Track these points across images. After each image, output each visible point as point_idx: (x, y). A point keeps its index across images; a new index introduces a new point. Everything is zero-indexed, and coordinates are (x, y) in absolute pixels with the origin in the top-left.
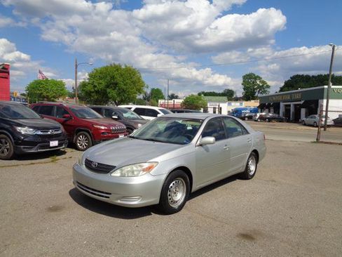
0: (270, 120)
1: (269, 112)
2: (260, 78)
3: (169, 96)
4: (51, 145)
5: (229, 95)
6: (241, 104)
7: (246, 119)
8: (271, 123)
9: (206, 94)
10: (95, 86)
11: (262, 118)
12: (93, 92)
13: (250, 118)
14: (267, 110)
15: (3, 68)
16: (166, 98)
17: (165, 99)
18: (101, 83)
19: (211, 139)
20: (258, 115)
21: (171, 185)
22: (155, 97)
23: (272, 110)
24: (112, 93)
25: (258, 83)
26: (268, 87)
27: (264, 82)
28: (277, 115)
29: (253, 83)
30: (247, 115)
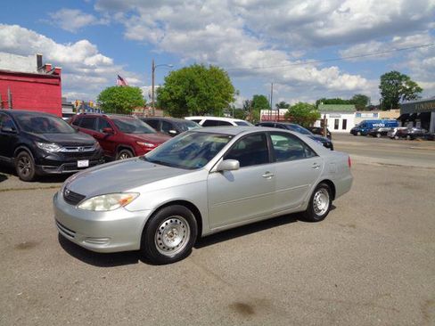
0: (413, 137)
1: (414, 126)
2: (407, 78)
3: (277, 105)
4: (79, 166)
5: (360, 103)
6: (376, 115)
7: (379, 135)
8: (414, 142)
9: (327, 102)
10: (172, 93)
11: (401, 135)
12: (169, 101)
13: (384, 134)
14: (411, 123)
15: (54, 73)
16: (274, 107)
17: (270, 109)
18: (178, 90)
19: (235, 163)
20: (395, 130)
21: (164, 225)
22: (258, 106)
23: (419, 123)
24: (192, 101)
25: (404, 85)
26: (419, 90)
27: (412, 84)
28: (424, 131)
29: (397, 84)
30: (380, 130)
